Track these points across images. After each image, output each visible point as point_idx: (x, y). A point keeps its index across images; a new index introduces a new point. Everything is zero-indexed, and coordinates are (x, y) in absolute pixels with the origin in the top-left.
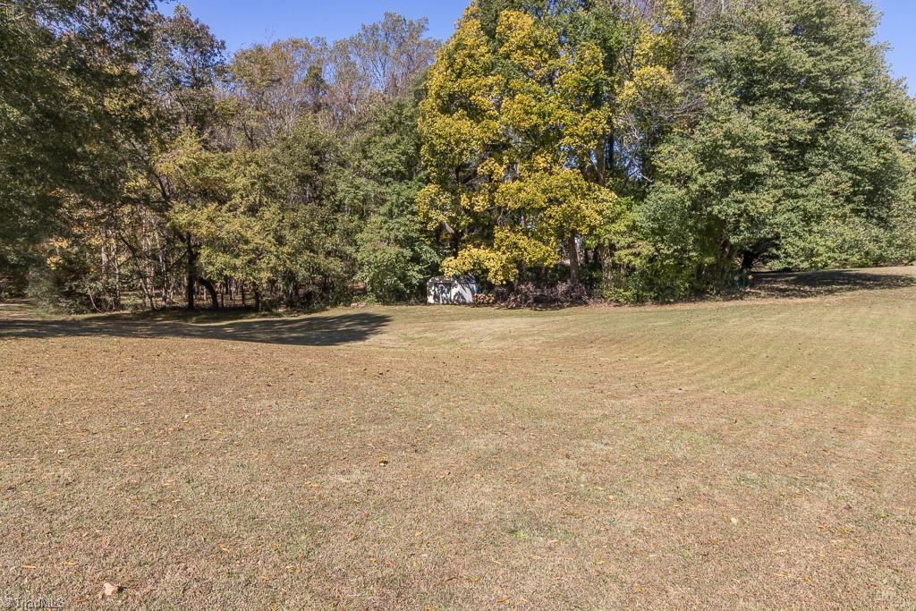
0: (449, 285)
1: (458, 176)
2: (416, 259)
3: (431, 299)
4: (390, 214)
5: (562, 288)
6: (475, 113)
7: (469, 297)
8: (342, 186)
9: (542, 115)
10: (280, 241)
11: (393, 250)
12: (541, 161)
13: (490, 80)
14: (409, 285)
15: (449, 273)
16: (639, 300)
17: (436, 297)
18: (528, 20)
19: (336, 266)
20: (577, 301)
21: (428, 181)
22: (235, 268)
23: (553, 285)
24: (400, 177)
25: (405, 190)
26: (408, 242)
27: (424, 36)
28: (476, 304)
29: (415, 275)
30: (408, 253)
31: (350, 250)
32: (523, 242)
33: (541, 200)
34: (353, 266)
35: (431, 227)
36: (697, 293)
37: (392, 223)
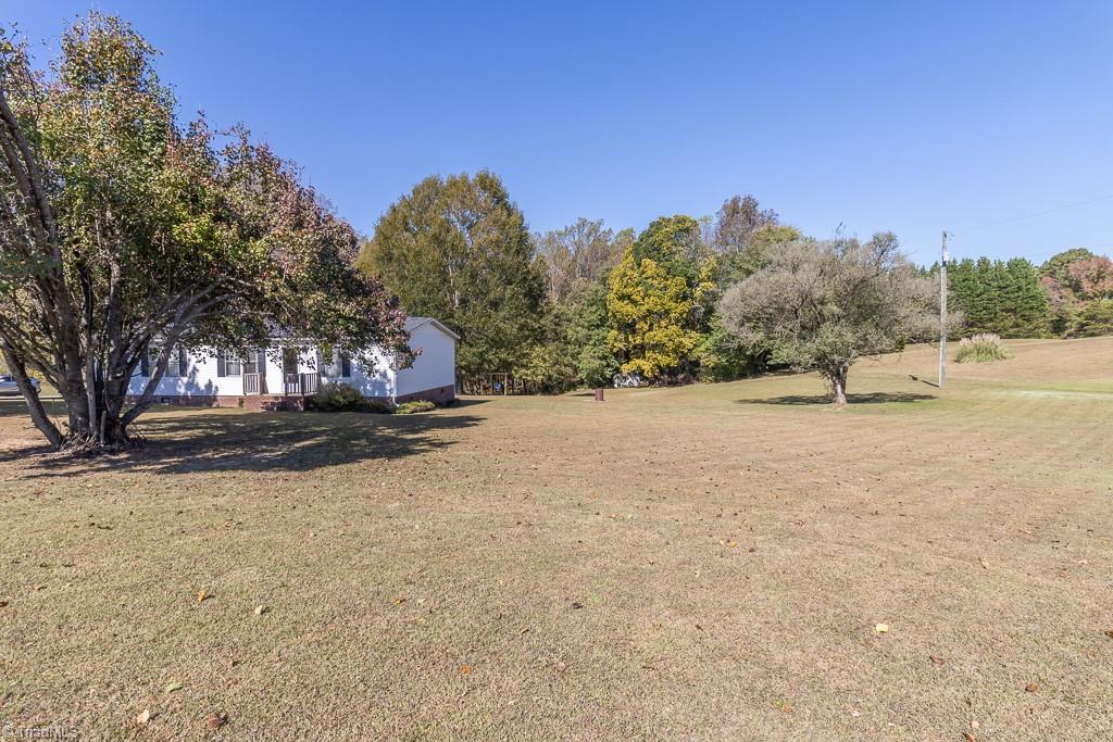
0: (625, 378)
1: (628, 327)
2: (608, 366)
3: (616, 386)
4: (595, 345)
5: (681, 376)
6: (634, 302)
7: (636, 384)
8: (570, 332)
9: (662, 304)
10: (545, 360)
11: (597, 363)
12: (663, 323)
13: (640, 288)
14: (605, 378)
15: (625, 373)
16: (716, 381)
17: (619, 385)
18: (654, 264)
19: (569, 371)
20: (688, 382)
21: (612, 328)
22: (527, 375)
23: (676, 375)
24: (598, 326)
25: (601, 332)
26: (605, 358)
27: (602, 229)
28: (639, 387)
29: (608, 373)
30: (604, 363)
31: (575, 363)
32: (659, 357)
33: (665, 340)
34: (576, 370)
35: (615, 350)
36: (742, 376)
37: (595, 349)
